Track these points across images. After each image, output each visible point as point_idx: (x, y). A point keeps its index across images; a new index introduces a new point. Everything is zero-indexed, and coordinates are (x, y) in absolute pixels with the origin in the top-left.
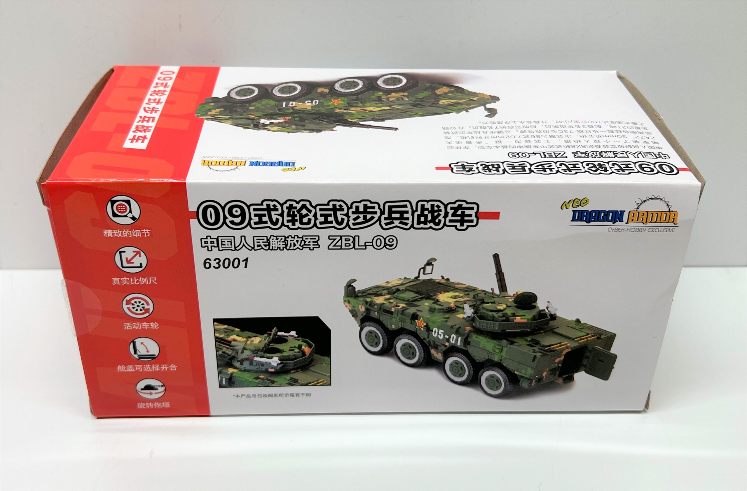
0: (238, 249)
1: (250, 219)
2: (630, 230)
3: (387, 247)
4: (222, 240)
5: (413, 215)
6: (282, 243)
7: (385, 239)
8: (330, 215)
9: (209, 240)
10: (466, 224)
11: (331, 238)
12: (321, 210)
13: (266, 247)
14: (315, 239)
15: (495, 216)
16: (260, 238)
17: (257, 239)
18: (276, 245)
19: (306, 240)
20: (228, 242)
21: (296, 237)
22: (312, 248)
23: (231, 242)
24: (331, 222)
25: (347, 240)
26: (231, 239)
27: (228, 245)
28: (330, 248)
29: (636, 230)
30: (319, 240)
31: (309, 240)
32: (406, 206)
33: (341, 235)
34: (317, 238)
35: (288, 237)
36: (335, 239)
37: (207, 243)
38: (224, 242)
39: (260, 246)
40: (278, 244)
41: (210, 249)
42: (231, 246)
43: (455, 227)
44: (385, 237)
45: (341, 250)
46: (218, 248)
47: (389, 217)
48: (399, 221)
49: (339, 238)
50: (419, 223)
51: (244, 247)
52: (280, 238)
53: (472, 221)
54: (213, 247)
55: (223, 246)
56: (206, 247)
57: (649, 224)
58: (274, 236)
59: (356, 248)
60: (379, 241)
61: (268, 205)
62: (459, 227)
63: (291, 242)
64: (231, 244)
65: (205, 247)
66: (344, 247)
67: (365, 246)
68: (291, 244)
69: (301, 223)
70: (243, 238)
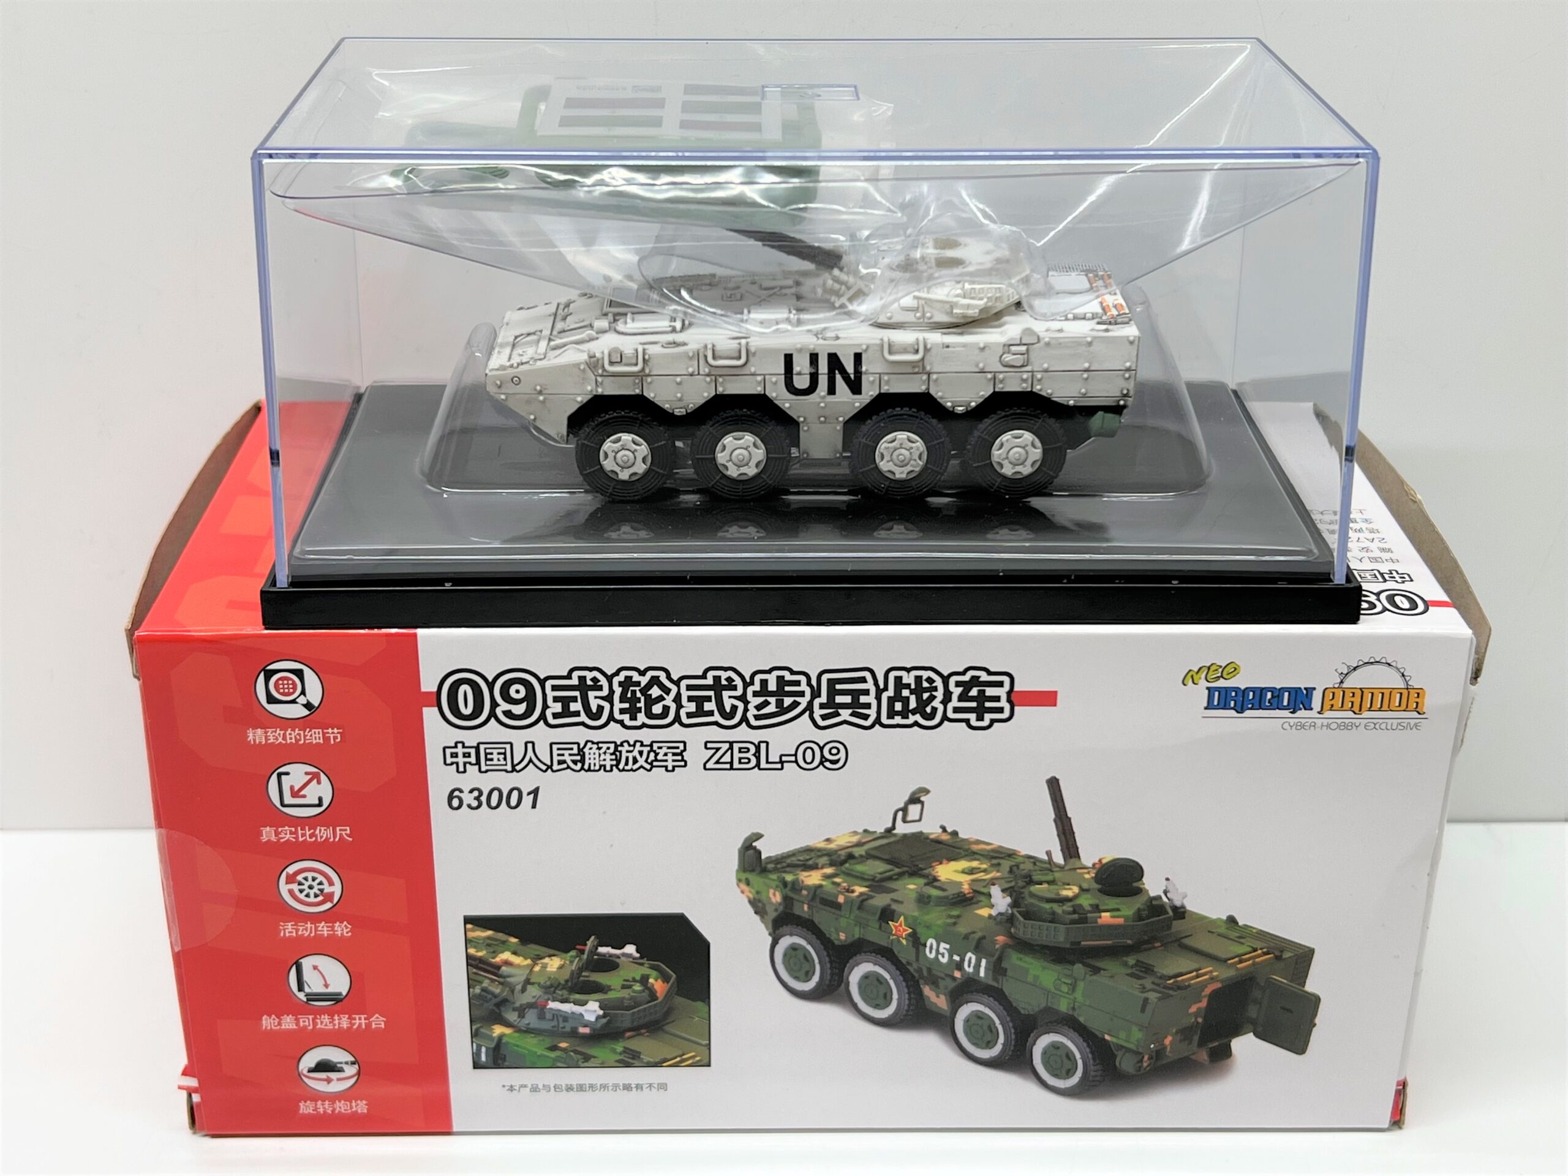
0: (518, 768)
1: (545, 706)
2: (1328, 726)
3: (827, 764)
4: (488, 751)
5: (878, 698)
6: (608, 757)
7: (821, 749)
8: (709, 699)
9: (460, 750)
10: (988, 717)
11: (709, 745)
12: (689, 688)
13: (576, 764)
14: (678, 748)
15: (1048, 699)
16: (564, 746)
17: (558, 749)
18: (597, 761)
19: (658, 751)
20: (499, 754)
21: (638, 744)
22: (670, 768)
23: (505, 754)
24: (711, 713)
25: (742, 750)
26: (505, 748)
27: (499, 760)
28: (708, 766)
29: (1339, 726)
30: (685, 750)
31: (665, 750)
32: (863, 680)
33: (731, 740)
34: (681, 746)
35: (622, 745)
36: (718, 749)
37: (457, 756)
38: (492, 754)
39: (564, 762)
40: (602, 758)
41: (461, 769)
42: (504, 763)
43: (967, 721)
44: (822, 745)
45: (732, 771)
46: (477, 767)
47: (830, 703)
48: (850, 711)
49: (727, 746)
50: (891, 714)
51: (531, 764)
52: (605, 746)
53: (1001, 710)
54: (468, 765)
55: (488, 763)
56: (455, 765)
57: (1366, 714)
58: (593, 743)
59: (762, 767)
60: (809, 753)
61: (582, 679)
62: (974, 723)
63: (628, 754)
64: (505, 759)
65: (452, 764)
66: (736, 765)
67: (782, 762)
68: (627, 758)
69: (650, 715)
70: (530, 746)
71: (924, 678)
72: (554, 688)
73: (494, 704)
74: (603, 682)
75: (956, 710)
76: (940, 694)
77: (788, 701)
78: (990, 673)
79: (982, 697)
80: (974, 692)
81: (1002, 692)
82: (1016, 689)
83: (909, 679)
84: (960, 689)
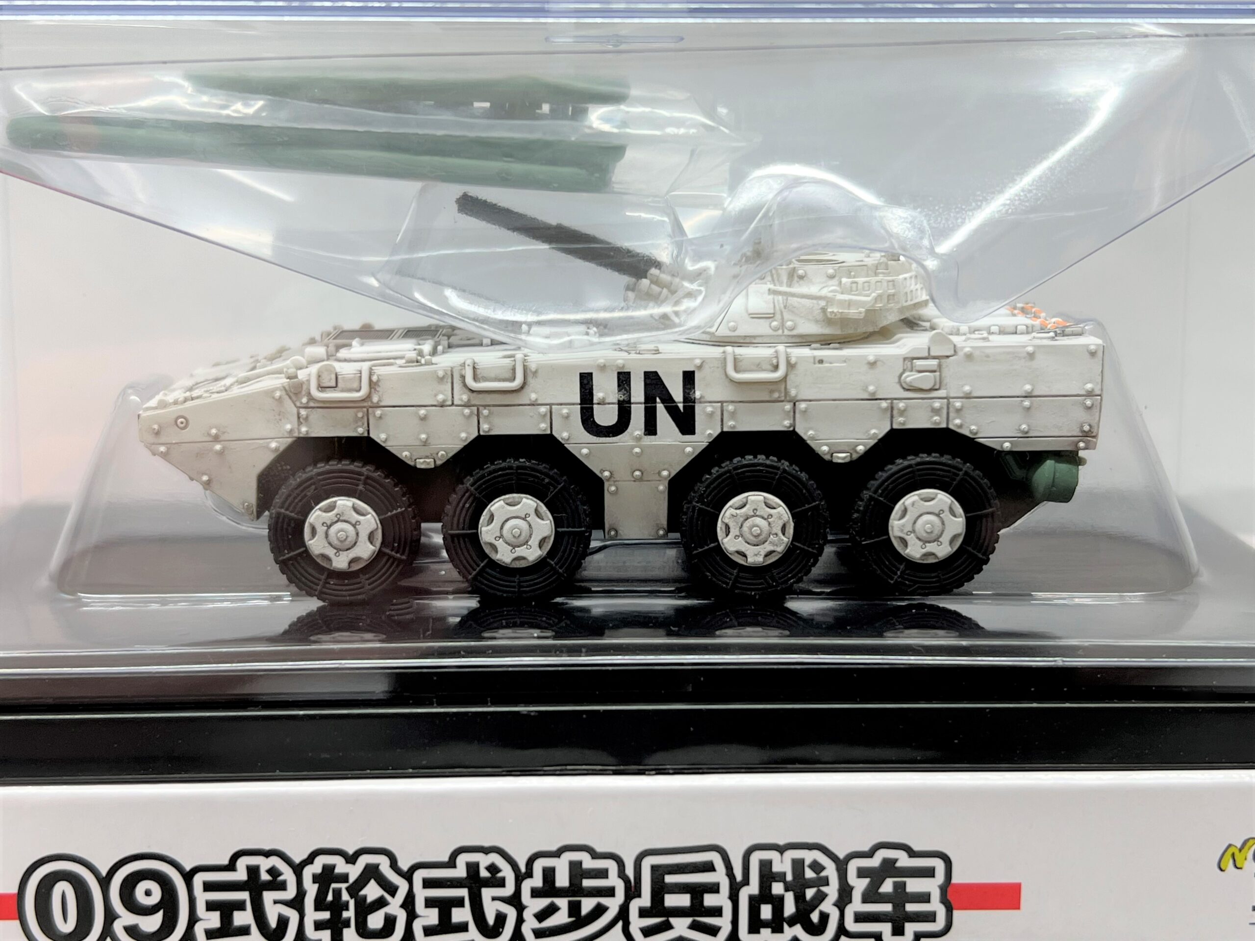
71: (807, 863)
72: (209, 887)
73: (110, 917)
74: (288, 875)
75: (860, 918)
76: (832, 891)
77: (587, 905)
78: (912, 853)
79: (900, 896)
80: (887, 887)
81: (931, 886)
82: (955, 880)
83: (782, 864)
84: (866, 882)
